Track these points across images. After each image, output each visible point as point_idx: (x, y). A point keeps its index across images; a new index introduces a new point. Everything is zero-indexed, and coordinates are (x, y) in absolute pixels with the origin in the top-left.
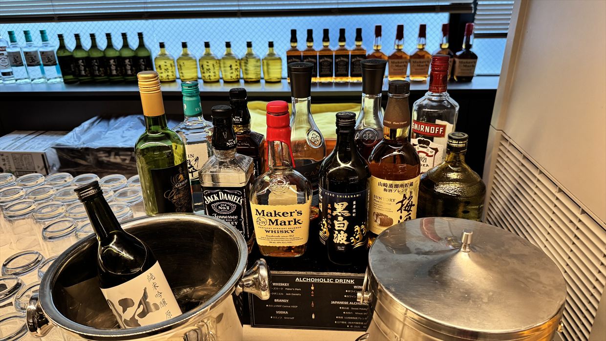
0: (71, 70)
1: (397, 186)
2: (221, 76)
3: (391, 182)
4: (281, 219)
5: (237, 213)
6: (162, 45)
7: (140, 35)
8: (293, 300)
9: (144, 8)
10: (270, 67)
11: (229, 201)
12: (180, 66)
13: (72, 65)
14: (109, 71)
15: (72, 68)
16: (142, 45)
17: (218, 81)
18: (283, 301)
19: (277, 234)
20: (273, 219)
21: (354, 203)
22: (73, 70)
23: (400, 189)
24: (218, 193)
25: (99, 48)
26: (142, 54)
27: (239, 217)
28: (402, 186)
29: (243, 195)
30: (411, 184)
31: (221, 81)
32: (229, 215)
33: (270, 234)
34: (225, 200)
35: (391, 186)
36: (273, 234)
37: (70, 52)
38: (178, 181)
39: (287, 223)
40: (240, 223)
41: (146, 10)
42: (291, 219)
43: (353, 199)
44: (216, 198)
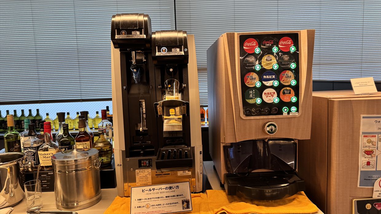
0: (2, 126)
1: (81, 144)
2: (74, 127)
3: (79, 143)
4: (47, 156)
5: (34, 155)
6: (47, 114)
7: (38, 110)
8: (48, 181)
9: (40, 99)
10: (96, 122)
11: (31, 151)
12: (55, 123)
13: (3, 124)
14: (21, 126)
15: (3, 125)
16: (38, 114)
17: (73, 129)
18: (45, 181)
19: (46, 161)
20: (44, 156)
21: (67, 149)
22: (3, 126)
23: (82, 145)
24: (28, 149)
25: (18, 116)
26: (38, 118)
27: (35, 157)
28: (82, 144)
29: (36, 149)
30: (86, 144)
31: (74, 129)
32: (31, 156)
33: (44, 161)
34: (30, 151)
35: (79, 144)
36: (45, 161)
37: (3, 118)
38: (16, 145)
39: (49, 157)
40: (35, 159)
41: (40, 100)
42: (50, 156)
43: (66, 148)
44: (27, 151)
